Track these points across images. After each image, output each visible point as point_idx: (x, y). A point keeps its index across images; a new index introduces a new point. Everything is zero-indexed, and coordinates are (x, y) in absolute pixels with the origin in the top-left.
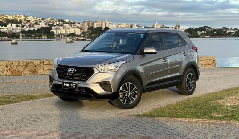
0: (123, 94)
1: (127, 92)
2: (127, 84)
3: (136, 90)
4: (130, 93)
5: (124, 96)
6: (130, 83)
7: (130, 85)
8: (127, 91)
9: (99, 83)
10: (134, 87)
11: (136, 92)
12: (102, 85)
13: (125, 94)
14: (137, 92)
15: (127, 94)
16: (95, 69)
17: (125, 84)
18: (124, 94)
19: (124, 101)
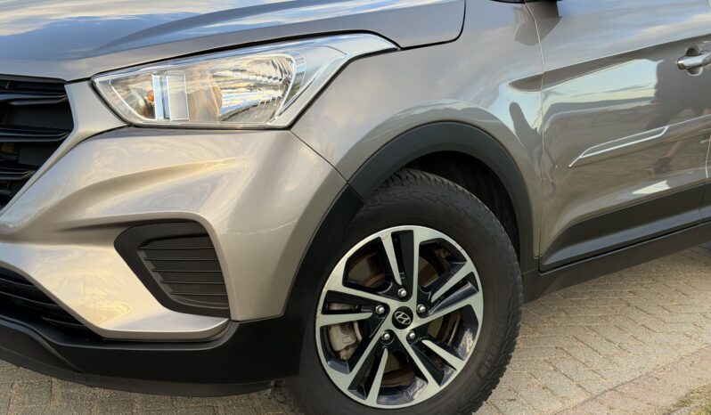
0: (361, 322)
1: (394, 305)
2: (395, 236)
3: (469, 286)
4: (421, 315)
5: (366, 341)
6: (422, 234)
7: (423, 246)
8: (394, 294)
9: (119, 231)
10: (457, 260)
11: (469, 308)
12: (142, 255)
13: (375, 322)
14: (477, 302)
15: (388, 324)
16: (79, 98)
17: (378, 242)
18: (368, 328)
19: (362, 385)
